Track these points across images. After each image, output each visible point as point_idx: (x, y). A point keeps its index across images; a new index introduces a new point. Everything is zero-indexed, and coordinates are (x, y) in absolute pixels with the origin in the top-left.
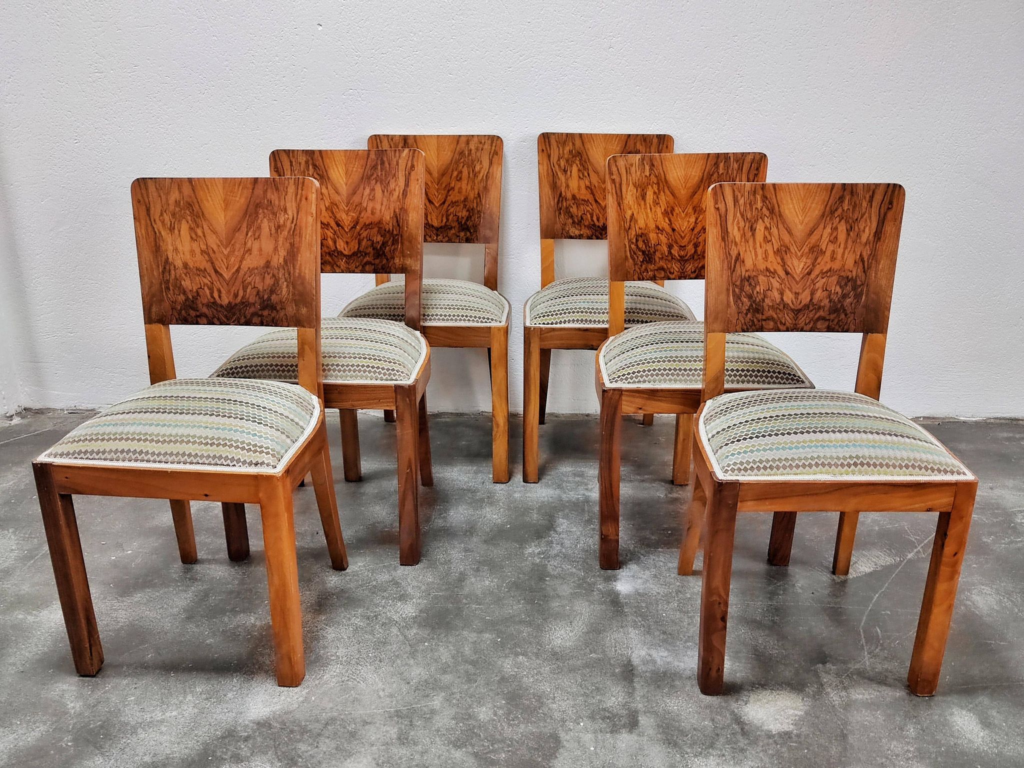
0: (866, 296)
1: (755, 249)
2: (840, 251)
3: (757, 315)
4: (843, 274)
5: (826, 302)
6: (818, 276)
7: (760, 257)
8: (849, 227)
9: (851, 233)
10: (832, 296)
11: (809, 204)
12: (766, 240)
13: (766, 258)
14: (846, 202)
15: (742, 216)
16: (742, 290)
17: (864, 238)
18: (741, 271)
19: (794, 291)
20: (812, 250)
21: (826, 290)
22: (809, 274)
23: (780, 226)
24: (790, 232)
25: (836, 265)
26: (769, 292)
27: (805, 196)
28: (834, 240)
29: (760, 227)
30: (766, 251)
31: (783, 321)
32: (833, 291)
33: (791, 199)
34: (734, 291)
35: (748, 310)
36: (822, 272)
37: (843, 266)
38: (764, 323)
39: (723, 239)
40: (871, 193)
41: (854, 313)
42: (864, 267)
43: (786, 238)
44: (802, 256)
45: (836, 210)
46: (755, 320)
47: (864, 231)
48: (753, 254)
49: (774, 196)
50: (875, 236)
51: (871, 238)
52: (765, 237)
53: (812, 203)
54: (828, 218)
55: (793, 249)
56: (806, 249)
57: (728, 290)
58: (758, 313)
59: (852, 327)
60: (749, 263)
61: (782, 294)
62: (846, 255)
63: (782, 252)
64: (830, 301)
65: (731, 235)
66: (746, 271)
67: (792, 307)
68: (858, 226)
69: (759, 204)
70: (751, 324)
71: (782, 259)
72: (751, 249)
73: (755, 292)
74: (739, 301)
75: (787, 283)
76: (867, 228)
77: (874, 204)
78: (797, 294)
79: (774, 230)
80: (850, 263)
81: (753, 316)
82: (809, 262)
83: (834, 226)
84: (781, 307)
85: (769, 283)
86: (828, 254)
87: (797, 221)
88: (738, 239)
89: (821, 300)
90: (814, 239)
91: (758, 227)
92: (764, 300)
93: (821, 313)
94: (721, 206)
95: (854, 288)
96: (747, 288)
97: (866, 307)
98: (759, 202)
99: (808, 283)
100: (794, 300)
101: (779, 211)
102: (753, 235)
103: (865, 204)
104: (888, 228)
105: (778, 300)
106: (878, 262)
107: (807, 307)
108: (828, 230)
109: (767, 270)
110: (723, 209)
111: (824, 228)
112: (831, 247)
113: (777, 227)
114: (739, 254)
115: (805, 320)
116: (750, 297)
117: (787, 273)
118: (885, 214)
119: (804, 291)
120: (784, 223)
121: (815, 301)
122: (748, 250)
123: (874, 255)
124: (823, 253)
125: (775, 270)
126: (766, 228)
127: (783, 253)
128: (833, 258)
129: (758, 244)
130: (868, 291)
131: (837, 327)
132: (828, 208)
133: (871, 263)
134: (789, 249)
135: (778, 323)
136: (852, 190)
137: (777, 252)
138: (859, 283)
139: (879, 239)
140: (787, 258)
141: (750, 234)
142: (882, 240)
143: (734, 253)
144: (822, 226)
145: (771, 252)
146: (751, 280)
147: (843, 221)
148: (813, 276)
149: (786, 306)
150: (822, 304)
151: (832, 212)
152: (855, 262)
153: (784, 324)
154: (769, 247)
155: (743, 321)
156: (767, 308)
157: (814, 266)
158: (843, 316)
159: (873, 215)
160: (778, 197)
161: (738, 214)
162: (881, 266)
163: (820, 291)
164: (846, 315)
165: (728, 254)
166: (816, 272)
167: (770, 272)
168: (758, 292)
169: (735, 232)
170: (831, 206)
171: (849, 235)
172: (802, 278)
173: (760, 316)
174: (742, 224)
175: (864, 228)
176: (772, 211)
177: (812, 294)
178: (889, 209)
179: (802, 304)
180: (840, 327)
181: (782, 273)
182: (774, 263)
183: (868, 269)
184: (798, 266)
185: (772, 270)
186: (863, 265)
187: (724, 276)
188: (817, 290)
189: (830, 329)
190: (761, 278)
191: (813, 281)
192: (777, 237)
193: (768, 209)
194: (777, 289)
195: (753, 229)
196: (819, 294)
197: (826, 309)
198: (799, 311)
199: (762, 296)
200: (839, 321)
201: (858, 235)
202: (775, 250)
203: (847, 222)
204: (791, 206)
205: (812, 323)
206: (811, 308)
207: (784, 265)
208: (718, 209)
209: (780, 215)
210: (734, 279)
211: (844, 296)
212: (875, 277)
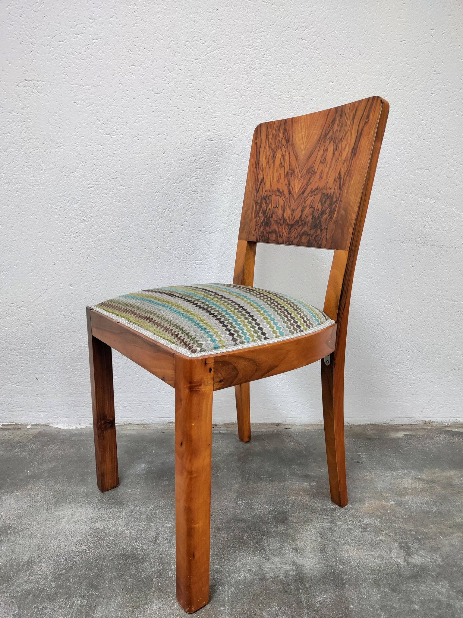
0: (338, 213)
1: (273, 173)
2: (326, 170)
3: (267, 228)
4: (324, 192)
5: (310, 218)
6: (309, 194)
7: (275, 180)
8: (335, 147)
9: (336, 153)
10: (315, 213)
11: (312, 131)
12: (282, 166)
13: (278, 181)
14: (336, 124)
15: (269, 147)
16: (261, 206)
17: (344, 155)
18: (263, 192)
19: (291, 207)
20: (308, 172)
21: (312, 207)
22: (303, 193)
23: (292, 153)
24: (296, 157)
25: (321, 184)
26: (277, 208)
27: (310, 125)
28: (323, 161)
29: (279, 155)
30: (280, 174)
31: (281, 235)
32: (316, 208)
33: (301, 129)
34: (256, 208)
35: (262, 223)
36: (312, 191)
37: (326, 184)
38: (270, 235)
39: (256, 167)
40: (354, 111)
41: (327, 229)
42: (340, 184)
43: (294, 163)
44: (301, 177)
45: (328, 133)
46: (265, 232)
47: (345, 148)
48: (272, 176)
49: (291, 129)
50: (352, 152)
51: (349, 155)
52: (281, 163)
53: (314, 130)
54: (322, 142)
55: (297, 171)
56: (305, 171)
57: (253, 206)
58: (267, 226)
59: (324, 242)
60: (268, 184)
61: (284, 211)
62: (330, 173)
64: (312, 218)
65: (261, 163)
66: (266, 191)
67: (289, 222)
68: (341, 144)
69: (281, 136)
70: (262, 235)
71: (289, 181)
72: (271, 173)
73: (268, 209)
74: (258, 216)
75: (288, 202)
76: (348, 145)
77: (355, 121)
78: (293, 210)
79: (287, 157)
80: (331, 181)
81: (264, 228)
82: (305, 182)
83: (325, 148)
84: (282, 222)
85: (278, 202)
86: (318, 174)
87: (302, 146)
88: (264, 166)
89: (307, 217)
90: (311, 161)
91: (277, 156)
92: (272, 216)
93: (306, 229)
94: (258, 141)
95: (330, 205)
96: (264, 206)
97: (336, 222)
98: (281, 135)
99: (301, 201)
100: (290, 216)
101: (292, 141)
102: (274, 162)
103: (349, 122)
105: (281, 216)
107: (297, 222)
108: (321, 152)
109: (278, 190)
110: (259, 144)
111: (319, 151)
112: (321, 168)
113: (289, 155)
114: (263, 178)
115: (295, 234)
116: (264, 213)
117: (290, 193)
118: (362, 129)
119: (298, 208)
120: (294, 150)
121: (303, 217)
122: (269, 174)
123: (348, 172)
124: (315, 173)
125: (283, 190)
126: (282, 155)
127: (290, 176)
128: (321, 178)
129: (276, 169)
130: (340, 206)
131: (314, 243)
132: (323, 132)
133: (346, 180)
134: (294, 172)
135: (278, 235)
136: (342, 111)
137: (287, 175)
138: (334, 199)
139: (355, 154)
140: (292, 179)
141: (272, 161)
142: (357, 154)
143: (260, 178)
144: (317, 149)
145: (282, 176)
146: (267, 199)
147: (332, 142)
148: (305, 195)
149: (285, 221)
150: (307, 220)
151: (326, 135)
152: (335, 180)
153: (282, 238)
154: (282, 171)
155: (258, 233)
156: (273, 222)
157: (307, 186)
158: (319, 232)
159: (353, 132)
160: (293, 128)
161: (267, 145)
162: (352, 182)
163: (308, 208)
164: (321, 231)
165: (257, 178)
166: (308, 191)
167: (280, 192)
168: (269, 209)
169: (263, 160)
170: (326, 130)
171: (334, 154)
172: (299, 197)
173: (268, 229)
174: (268, 153)
175: (346, 145)
176: (287, 141)
178: (366, 123)
179: (295, 220)
180: (316, 242)
181: (286, 192)
182: (283, 185)
183: (343, 185)
184: (297, 186)
185: (281, 191)
186: (340, 181)
187: (252, 195)
188: (306, 207)
189: (309, 244)
190: (274, 197)
191: (305, 199)
192: (288, 162)
193: (286, 139)
194: (282, 207)
195: (274, 157)
196: (307, 211)
197: (309, 224)
198: (292, 226)
199: (272, 212)
200: (316, 236)
201: (341, 154)
202: (285, 173)
203: (335, 142)
204: (300, 134)
205: (299, 237)
206: (300, 224)
207: (289, 186)
208: (256, 143)
209: (293, 144)
210: (257, 198)
211: (323, 213)
212: (347, 193)
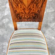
1: (19, 9)
2: (35, 9)
5: (32, 17)
6: (31, 13)
16: (17, 16)
17: (39, 7)
20: (29, 9)
22: (29, 13)
24: (25, 6)
25: (34, 12)
26: (22, 16)
28: (33, 7)
29: (19, 5)
42: (39, 12)
43: (25, 7)
60: (18, 11)
61: (25, 16)
63: (24, 9)
66: (18, 13)
67: (27, 18)
74: (17, 18)
78: (27, 16)
79: (22, 6)
80: (36, 11)
82: (29, 11)
84: (25, 18)
86: (32, 10)
88: (15, 7)
90: (30, 7)
94: (11, 1)
95: (37, 15)
97: (39, 18)
104: (44, 5)
106: (41, 11)
108: (32, 5)
112: (33, 9)
116: (19, 17)
117: (25, 13)
118: (43, 3)
120: (24, 4)
123: (41, 10)
128: (33, 10)
135: (24, 20)
137: (23, 9)
139: (42, 7)
140: (25, 10)
151: (33, 2)
154: (21, 8)
156: (22, 18)
159: (41, 3)
165: (14, 10)
169: (14, 6)
171: (36, 6)
173: (21, 20)
174: (16, 4)
176: (21, 2)
177: (30, 16)
181: (24, 13)
182: (23, 11)
184: (27, 12)
189: (33, 21)
190: (21, 14)
195: (18, 6)
201: (38, 6)
205: (30, 20)
207: (24, 12)
211: (35, 17)
